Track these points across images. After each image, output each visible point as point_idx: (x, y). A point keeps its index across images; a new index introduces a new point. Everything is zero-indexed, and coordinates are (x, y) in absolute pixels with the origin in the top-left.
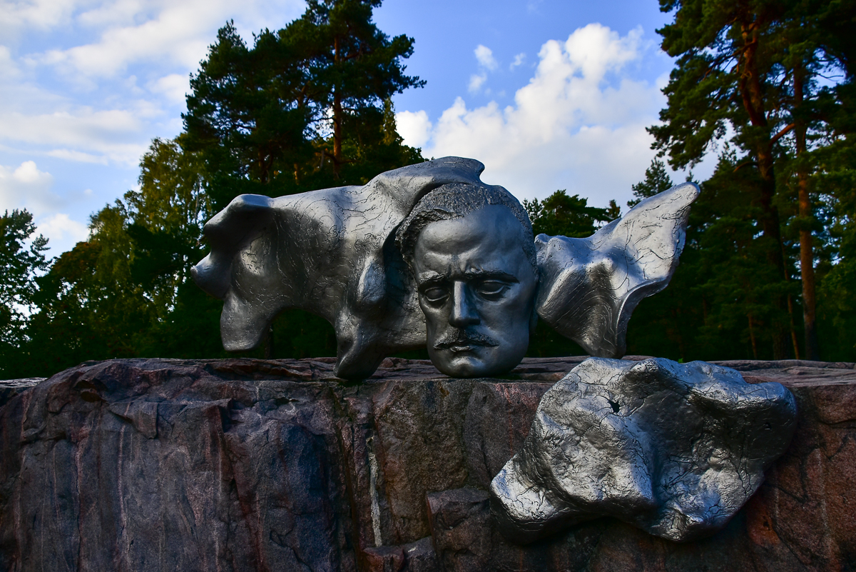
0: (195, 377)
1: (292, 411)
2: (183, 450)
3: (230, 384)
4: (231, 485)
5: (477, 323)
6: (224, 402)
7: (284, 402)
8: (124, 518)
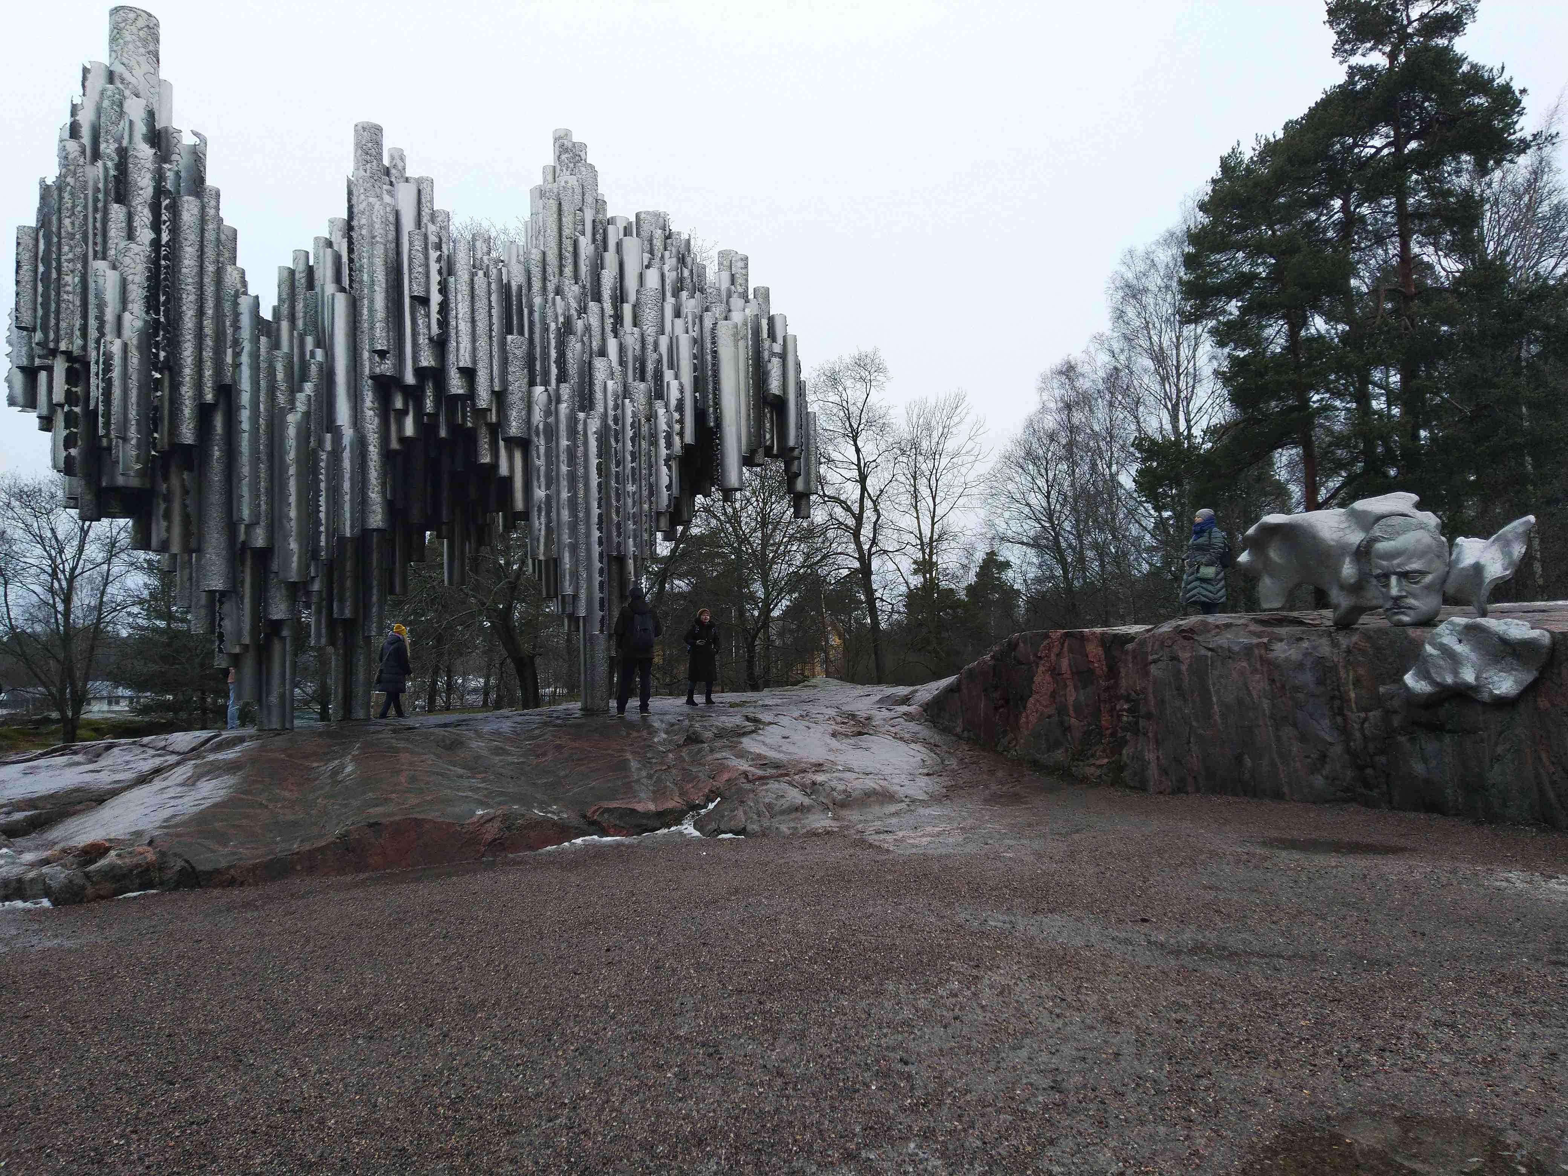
0: (1246, 625)
1: (1305, 644)
2: (1244, 664)
3: (1269, 629)
4: (1272, 681)
5: (1405, 597)
6: (1265, 640)
7: (1301, 639)
8: (1214, 699)
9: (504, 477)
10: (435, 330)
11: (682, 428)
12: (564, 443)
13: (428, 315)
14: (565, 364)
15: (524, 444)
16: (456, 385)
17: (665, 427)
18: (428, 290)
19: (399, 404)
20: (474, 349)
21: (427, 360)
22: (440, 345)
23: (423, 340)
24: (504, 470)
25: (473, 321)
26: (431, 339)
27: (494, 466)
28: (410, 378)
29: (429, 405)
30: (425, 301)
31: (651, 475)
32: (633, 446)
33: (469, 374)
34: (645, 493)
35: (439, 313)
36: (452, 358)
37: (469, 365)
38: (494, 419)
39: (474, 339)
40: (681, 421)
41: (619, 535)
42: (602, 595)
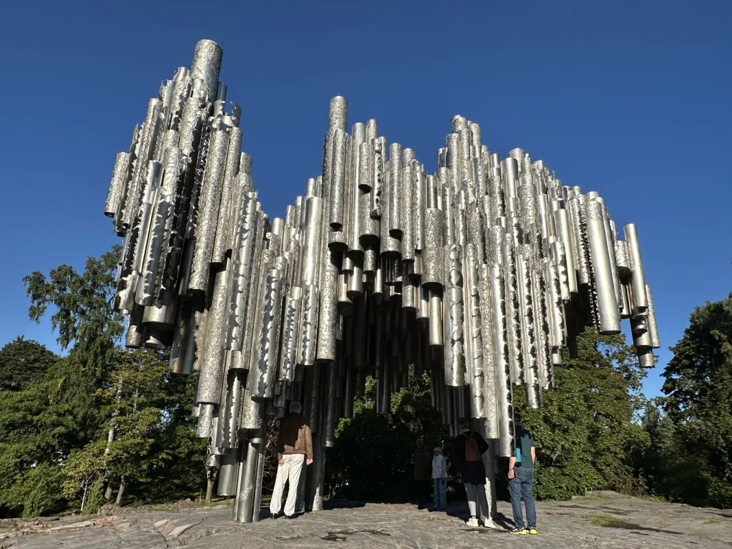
9: (424, 318)
10: (375, 207)
11: (567, 279)
13: (372, 199)
15: (439, 289)
17: (554, 276)
18: (370, 181)
21: (369, 230)
22: (378, 219)
23: (367, 216)
24: (423, 313)
25: (402, 197)
27: (415, 310)
28: (356, 246)
30: (368, 189)
32: (529, 291)
33: (398, 234)
35: (377, 195)
36: (386, 225)
37: (398, 227)
39: (402, 209)
40: (566, 273)
41: (522, 366)
42: (510, 420)
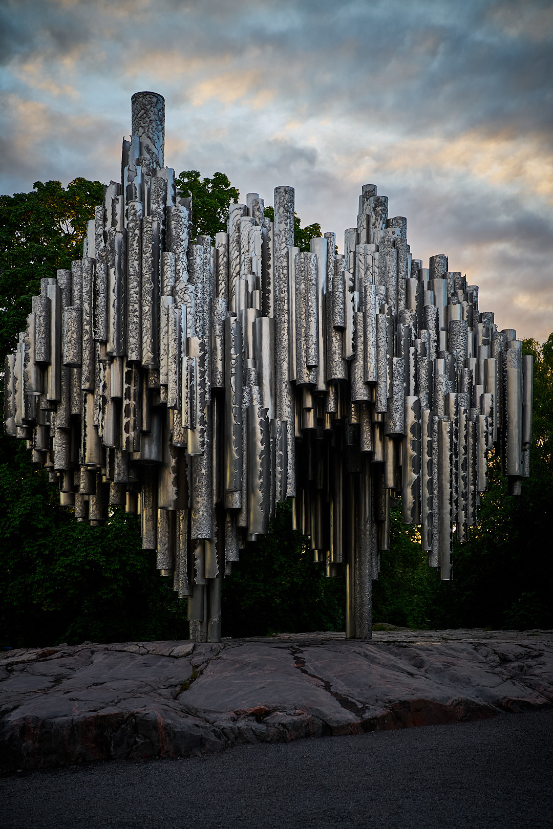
9: (380, 462)
10: (349, 352)
11: (493, 429)
12: (427, 439)
13: (343, 340)
14: (419, 378)
15: (399, 439)
16: (361, 393)
17: (485, 429)
18: (345, 323)
19: (309, 402)
20: (377, 368)
21: (339, 373)
22: (349, 363)
23: (337, 358)
24: (378, 457)
25: (378, 347)
26: (343, 359)
27: (372, 453)
28: (322, 386)
29: (331, 406)
30: (342, 330)
31: (474, 464)
32: (466, 442)
33: (372, 386)
34: (471, 478)
35: (353, 339)
36: (358, 373)
37: (374, 380)
38: (380, 419)
39: (377, 361)
41: (457, 509)
42: (451, 552)
